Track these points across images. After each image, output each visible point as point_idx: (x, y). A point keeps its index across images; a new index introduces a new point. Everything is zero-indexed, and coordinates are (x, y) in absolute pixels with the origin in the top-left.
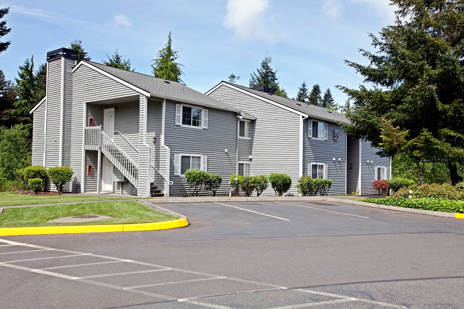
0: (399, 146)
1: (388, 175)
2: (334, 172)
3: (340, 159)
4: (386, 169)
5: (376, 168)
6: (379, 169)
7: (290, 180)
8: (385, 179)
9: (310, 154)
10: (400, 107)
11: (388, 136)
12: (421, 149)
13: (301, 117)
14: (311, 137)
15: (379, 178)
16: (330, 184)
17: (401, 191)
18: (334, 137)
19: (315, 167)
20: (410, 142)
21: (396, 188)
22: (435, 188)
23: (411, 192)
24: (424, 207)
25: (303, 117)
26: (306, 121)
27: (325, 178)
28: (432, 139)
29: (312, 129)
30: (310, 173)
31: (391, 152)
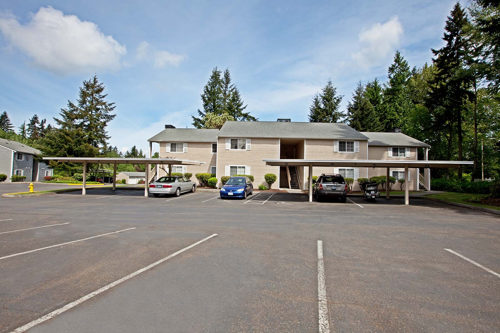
0: (55, 166)
1: (51, 174)
2: (26, 173)
3: (29, 168)
4: (50, 171)
5: (46, 172)
6: (47, 172)
7: (7, 177)
8: (50, 176)
9: (16, 166)
10: (56, 154)
11: (52, 163)
12: (62, 167)
13: (12, 152)
14: (17, 159)
15: (47, 175)
16: (25, 178)
17: (55, 179)
18: (27, 159)
19: (17, 171)
20: (59, 165)
21: (53, 179)
22: (65, 178)
23: (58, 179)
24: (61, 183)
25: (14, 152)
26: (15, 154)
27: (22, 175)
28: (65, 165)
29: (17, 156)
30: (15, 173)
31: (53, 167)
